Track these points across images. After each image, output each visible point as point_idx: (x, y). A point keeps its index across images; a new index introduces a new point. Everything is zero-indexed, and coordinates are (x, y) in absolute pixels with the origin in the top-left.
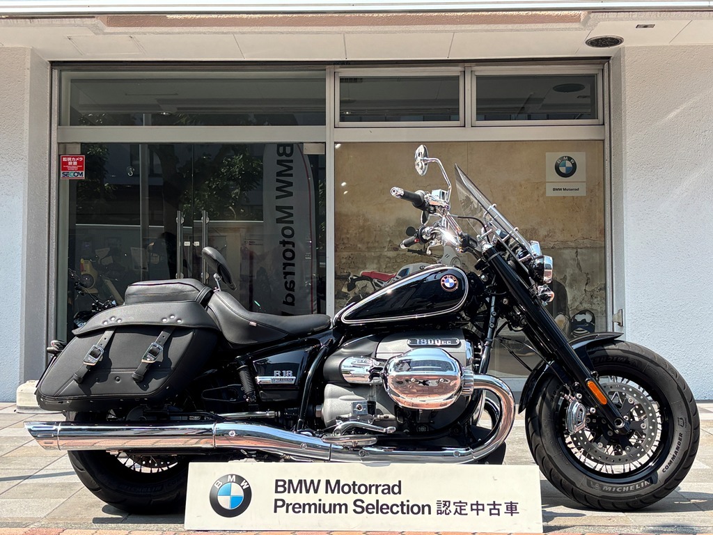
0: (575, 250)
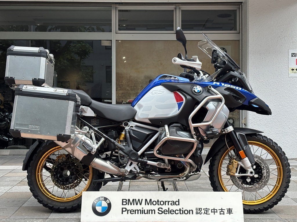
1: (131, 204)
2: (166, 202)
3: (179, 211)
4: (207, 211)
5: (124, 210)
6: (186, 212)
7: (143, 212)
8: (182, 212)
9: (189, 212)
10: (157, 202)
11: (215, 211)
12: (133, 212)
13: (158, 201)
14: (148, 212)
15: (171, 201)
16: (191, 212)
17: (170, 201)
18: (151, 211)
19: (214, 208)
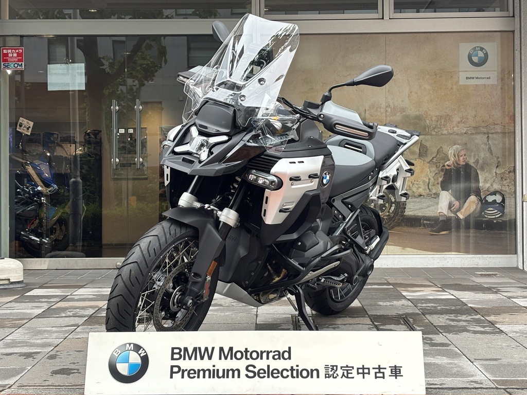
0: (487, 136)
1: (190, 358)
2: (262, 352)
3: (290, 371)
4: (349, 372)
5: (176, 369)
6: (305, 373)
7: (214, 374)
8: (296, 373)
9: (310, 373)
10: (244, 353)
11: (366, 371)
12: (193, 374)
13: (246, 351)
14: (226, 374)
15: (274, 352)
16: (315, 373)
17: (271, 351)
18: (231, 373)
19: (363, 366)
